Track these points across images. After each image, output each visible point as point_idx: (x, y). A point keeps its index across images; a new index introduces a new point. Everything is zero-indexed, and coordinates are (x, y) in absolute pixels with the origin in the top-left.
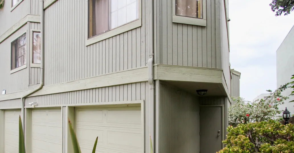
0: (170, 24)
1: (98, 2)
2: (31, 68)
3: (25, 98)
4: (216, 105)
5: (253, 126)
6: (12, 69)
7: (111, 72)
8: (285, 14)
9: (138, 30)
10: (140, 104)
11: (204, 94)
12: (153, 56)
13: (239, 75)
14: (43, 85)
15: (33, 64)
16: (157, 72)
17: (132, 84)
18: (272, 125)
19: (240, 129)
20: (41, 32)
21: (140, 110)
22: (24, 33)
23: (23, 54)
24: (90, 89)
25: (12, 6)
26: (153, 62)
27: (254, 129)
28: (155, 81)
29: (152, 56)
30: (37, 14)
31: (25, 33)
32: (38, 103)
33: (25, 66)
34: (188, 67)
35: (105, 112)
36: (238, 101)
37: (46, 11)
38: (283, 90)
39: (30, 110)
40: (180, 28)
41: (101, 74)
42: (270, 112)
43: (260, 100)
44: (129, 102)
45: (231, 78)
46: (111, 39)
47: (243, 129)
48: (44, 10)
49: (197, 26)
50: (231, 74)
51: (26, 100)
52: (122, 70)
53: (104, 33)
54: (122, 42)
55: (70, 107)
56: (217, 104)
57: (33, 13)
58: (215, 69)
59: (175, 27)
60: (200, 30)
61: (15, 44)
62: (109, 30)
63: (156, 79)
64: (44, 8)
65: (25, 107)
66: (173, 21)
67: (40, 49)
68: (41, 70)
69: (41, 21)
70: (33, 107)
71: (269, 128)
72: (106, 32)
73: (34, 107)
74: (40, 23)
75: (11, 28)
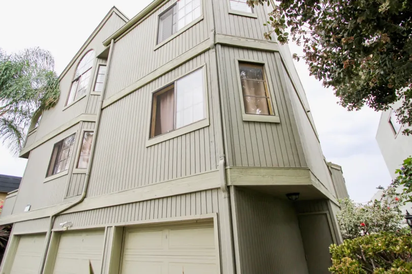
0: (240, 123)
1: (163, 101)
2: (73, 175)
3: (56, 216)
4: (317, 213)
5: (360, 242)
6: (47, 176)
7: (175, 178)
8: (357, 110)
9: (206, 129)
10: (212, 218)
11: (296, 199)
12: (225, 157)
13: (339, 169)
14: (85, 197)
15: (77, 169)
16: (231, 177)
17: (201, 191)
18: (384, 240)
19: (345, 247)
20: (95, 132)
21: (212, 226)
22: (74, 132)
23: (66, 158)
24: (147, 201)
25: (66, 105)
26: (225, 164)
27: (361, 246)
28: (228, 187)
29: (223, 158)
30: (93, 112)
31: (75, 134)
32: (72, 223)
33: (66, 172)
34: (267, 168)
35: (166, 232)
36: (346, 203)
37: (104, 111)
38: (397, 186)
39: (59, 234)
40: (252, 126)
41: (162, 181)
42: (391, 217)
43: (373, 201)
44: (198, 217)
45: (331, 174)
46: (175, 139)
47: (348, 248)
48: (102, 110)
49: (270, 123)
50: (330, 168)
51: (57, 219)
52: (188, 175)
53: (167, 133)
54: (188, 142)
55: (117, 228)
56: (319, 211)
57: (89, 112)
58: (300, 168)
59: (246, 126)
60: (274, 127)
61: (59, 146)
62: (174, 130)
63: (229, 184)
64: (103, 107)
65: (53, 230)
66: (244, 120)
67: (90, 149)
68: (87, 177)
69: (97, 121)
70: (64, 230)
71: (380, 245)
72: (170, 132)
73: (66, 229)
74: (95, 122)
75: (59, 128)
